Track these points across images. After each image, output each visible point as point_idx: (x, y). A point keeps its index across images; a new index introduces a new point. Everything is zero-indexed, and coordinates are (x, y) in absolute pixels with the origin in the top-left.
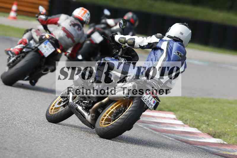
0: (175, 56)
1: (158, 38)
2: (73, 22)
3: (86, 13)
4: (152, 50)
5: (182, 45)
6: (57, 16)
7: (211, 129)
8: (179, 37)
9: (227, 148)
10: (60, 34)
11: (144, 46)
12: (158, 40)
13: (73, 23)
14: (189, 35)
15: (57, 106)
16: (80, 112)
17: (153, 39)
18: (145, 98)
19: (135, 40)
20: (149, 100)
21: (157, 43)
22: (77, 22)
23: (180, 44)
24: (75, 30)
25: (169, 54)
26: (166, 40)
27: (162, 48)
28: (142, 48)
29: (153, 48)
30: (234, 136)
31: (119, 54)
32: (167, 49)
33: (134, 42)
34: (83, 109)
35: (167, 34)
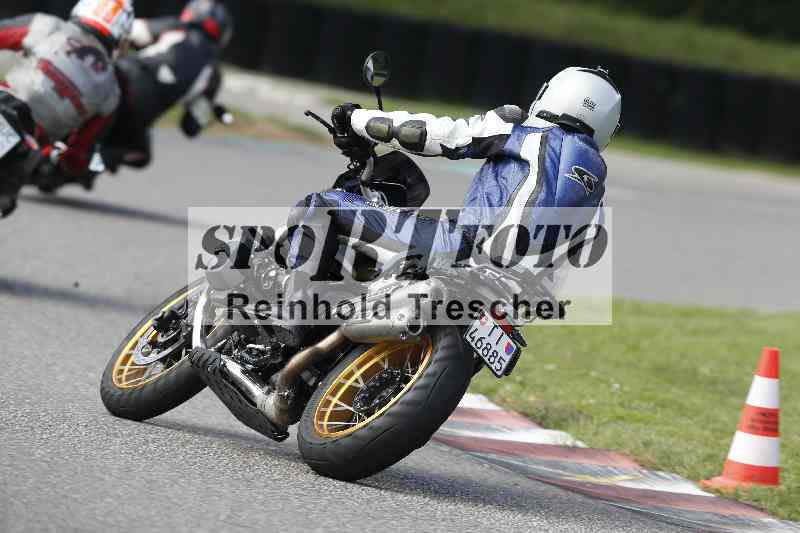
0: (569, 183)
1: (506, 119)
2: (79, 41)
3: (120, 11)
4: (488, 162)
5: (593, 145)
6: (20, 20)
7: (532, 399)
8: (581, 118)
9: (586, 462)
10: (33, 83)
11: (457, 149)
12: (507, 128)
13: (78, 45)
14: (613, 108)
15: (138, 359)
16: (235, 382)
17: (491, 124)
18: (477, 336)
19: (428, 128)
20: (493, 340)
21: (504, 138)
22: (90, 41)
23: (585, 141)
24: (84, 70)
25: (547, 177)
26: (535, 130)
27: (524, 154)
28: (452, 154)
29: (489, 154)
30: (608, 422)
31: (364, 177)
32: (541, 159)
33: (423, 135)
34: (244, 372)
35: (538, 106)
